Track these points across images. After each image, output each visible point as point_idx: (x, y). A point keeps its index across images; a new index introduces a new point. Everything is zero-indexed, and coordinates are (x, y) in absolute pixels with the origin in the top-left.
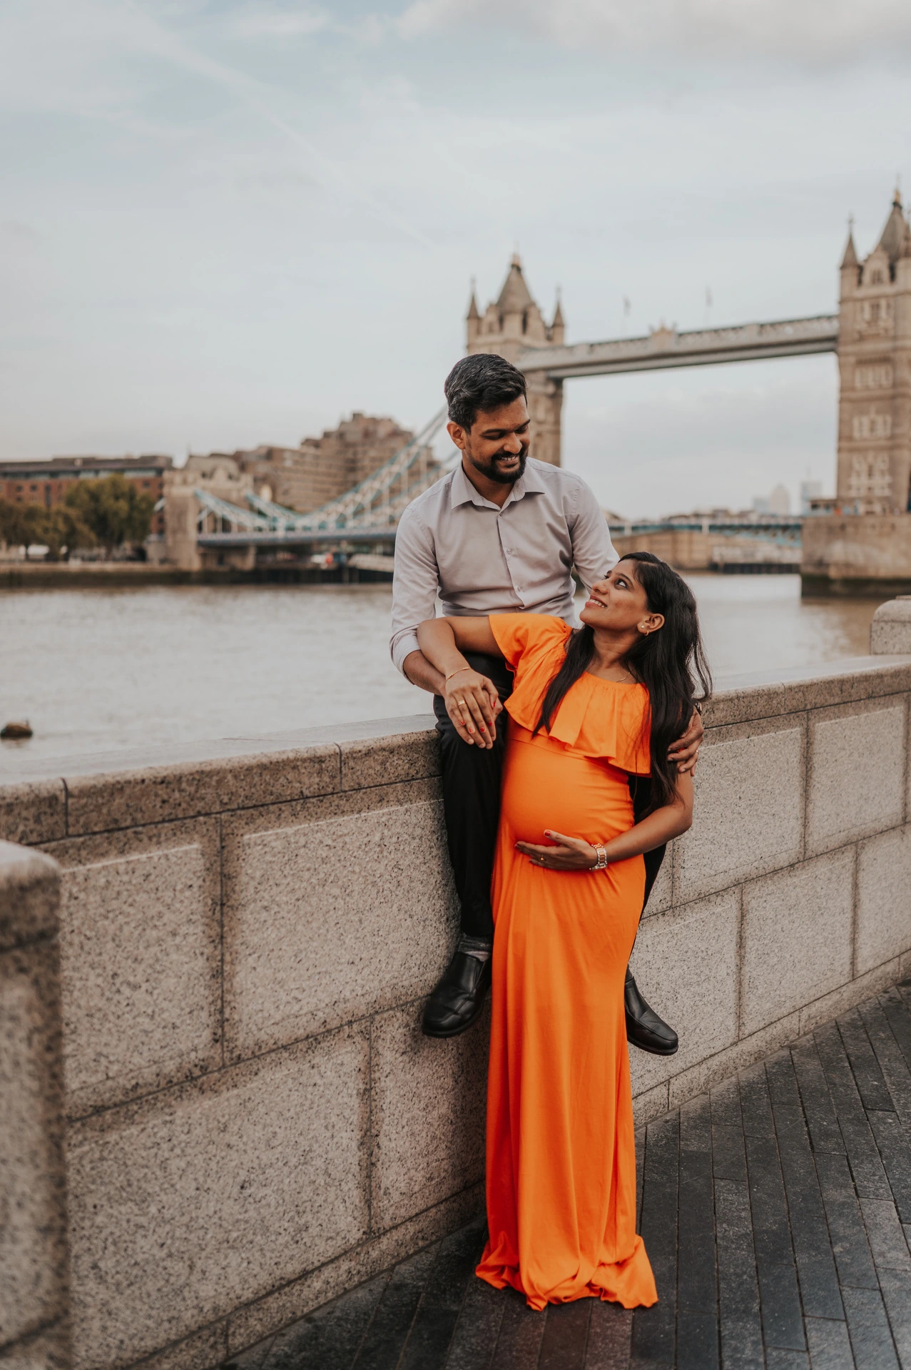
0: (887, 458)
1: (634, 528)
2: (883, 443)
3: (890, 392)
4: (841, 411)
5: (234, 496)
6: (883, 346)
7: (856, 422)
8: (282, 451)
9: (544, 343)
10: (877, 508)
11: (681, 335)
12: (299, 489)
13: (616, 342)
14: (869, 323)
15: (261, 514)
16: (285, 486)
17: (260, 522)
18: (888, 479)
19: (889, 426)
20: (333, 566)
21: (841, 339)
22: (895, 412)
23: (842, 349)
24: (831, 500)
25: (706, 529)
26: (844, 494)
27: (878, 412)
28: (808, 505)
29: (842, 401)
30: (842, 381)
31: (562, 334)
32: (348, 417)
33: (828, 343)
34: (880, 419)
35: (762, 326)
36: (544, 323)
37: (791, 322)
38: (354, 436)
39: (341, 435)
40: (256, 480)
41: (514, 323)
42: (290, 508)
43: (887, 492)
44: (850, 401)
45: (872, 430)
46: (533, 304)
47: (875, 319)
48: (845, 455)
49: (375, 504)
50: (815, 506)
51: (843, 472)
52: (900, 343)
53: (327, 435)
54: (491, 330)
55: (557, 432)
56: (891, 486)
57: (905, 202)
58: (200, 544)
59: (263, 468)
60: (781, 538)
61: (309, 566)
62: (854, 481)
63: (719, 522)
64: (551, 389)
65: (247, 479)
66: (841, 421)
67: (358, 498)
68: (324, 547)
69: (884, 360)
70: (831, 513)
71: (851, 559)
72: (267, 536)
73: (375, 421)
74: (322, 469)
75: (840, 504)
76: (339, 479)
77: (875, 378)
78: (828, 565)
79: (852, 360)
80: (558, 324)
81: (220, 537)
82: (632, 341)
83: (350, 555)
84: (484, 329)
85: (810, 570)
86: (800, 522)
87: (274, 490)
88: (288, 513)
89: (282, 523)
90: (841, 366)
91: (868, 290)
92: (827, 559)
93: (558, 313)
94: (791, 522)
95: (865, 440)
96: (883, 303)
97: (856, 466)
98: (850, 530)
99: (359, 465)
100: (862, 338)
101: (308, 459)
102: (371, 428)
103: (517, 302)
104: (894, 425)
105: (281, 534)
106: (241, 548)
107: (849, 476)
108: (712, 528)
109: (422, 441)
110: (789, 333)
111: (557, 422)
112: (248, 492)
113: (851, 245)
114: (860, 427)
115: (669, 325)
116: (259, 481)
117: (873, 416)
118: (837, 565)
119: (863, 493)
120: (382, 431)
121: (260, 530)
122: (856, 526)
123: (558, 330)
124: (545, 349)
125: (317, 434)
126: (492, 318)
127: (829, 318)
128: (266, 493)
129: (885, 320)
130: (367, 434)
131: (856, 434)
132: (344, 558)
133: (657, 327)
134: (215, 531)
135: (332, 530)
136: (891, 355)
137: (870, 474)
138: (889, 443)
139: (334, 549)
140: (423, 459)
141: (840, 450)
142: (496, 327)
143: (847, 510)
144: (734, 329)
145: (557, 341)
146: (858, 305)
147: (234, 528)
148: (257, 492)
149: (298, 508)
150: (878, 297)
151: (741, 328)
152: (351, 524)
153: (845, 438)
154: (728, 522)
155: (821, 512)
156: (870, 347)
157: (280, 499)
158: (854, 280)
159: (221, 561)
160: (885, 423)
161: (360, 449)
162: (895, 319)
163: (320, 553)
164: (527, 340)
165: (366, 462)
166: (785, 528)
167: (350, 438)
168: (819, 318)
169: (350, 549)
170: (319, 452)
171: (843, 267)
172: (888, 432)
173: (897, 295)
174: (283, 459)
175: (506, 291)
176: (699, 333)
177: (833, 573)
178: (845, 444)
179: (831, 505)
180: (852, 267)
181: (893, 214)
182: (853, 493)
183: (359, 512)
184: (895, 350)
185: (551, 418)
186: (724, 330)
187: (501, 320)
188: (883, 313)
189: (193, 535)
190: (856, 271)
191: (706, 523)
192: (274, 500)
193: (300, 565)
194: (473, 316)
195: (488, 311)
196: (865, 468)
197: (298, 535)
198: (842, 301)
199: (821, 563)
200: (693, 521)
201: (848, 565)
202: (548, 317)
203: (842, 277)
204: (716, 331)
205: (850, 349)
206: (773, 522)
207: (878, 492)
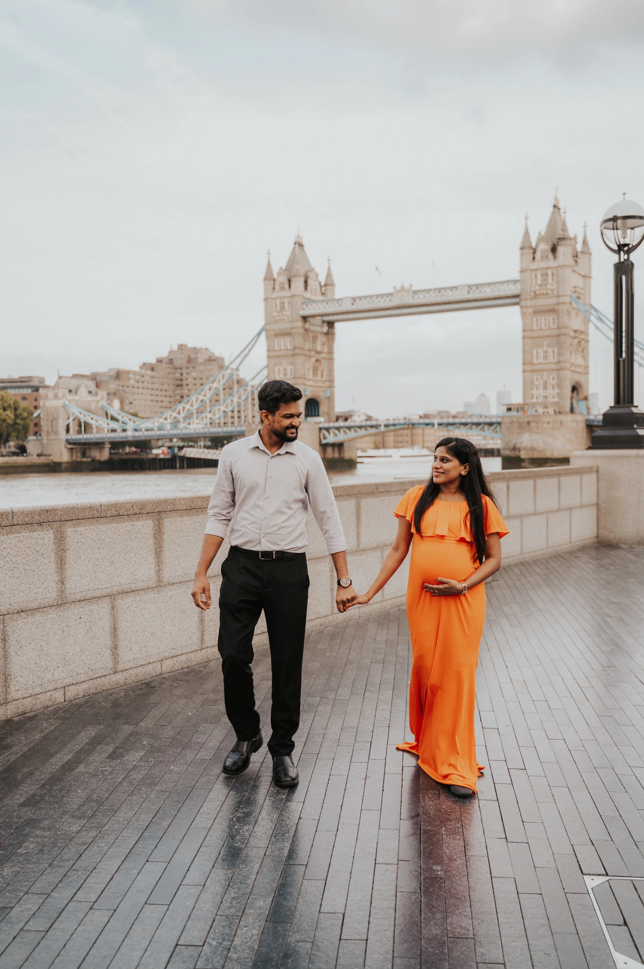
0: (555, 376)
1: (386, 426)
2: (553, 366)
3: (556, 332)
4: (524, 345)
5: (93, 407)
6: (551, 301)
7: (535, 352)
8: (128, 372)
9: (321, 298)
10: (551, 411)
11: (415, 292)
12: (141, 400)
13: (371, 297)
14: (540, 285)
15: (113, 419)
16: (131, 398)
17: (114, 425)
18: (557, 391)
19: (556, 355)
20: (168, 457)
21: (523, 297)
22: (560, 345)
23: (523, 303)
24: (520, 404)
25: (436, 426)
26: (528, 401)
27: (548, 346)
28: (505, 408)
29: (524, 338)
30: (524, 325)
31: (333, 290)
32: (175, 348)
33: (514, 299)
34: (550, 350)
35: (470, 287)
36: (320, 282)
37: (489, 284)
38: (180, 362)
39: (171, 361)
40: (108, 394)
41: (298, 284)
42: (135, 415)
43: (556, 400)
44: (530, 338)
45: (546, 357)
46: (312, 270)
47: (544, 284)
48: (528, 374)
49: (200, 412)
50: (509, 409)
51: (527, 386)
52: (561, 300)
53: (160, 361)
54: (282, 288)
55: (331, 359)
56: (559, 395)
57: (561, 205)
58: (68, 442)
59: (113, 386)
60: (488, 432)
61: (150, 456)
62: (534, 392)
63: (445, 421)
64: (325, 329)
65: (103, 393)
66: (524, 352)
67: (188, 407)
68: (160, 443)
69: (552, 311)
70: (521, 413)
71: (535, 445)
72: (119, 436)
73: (196, 350)
74: (157, 386)
75: (526, 408)
76: (170, 393)
77: (546, 323)
78: (519, 450)
79: (531, 310)
80: (329, 284)
81: (84, 437)
82: (382, 296)
83: (181, 448)
84: (277, 287)
85: (507, 453)
86: (499, 420)
87: (122, 402)
88: (133, 418)
89: (130, 426)
90: (523, 315)
91: (539, 264)
92: (518, 446)
93: (329, 275)
94: (494, 420)
95: (540, 363)
96: (550, 272)
97: (535, 382)
98: (533, 425)
99: (185, 382)
100: (536, 296)
101: (147, 378)
102: (193, 356)
103: (301, 269)
104: (560, 354)
105: (130, 434)
106: (99, 445)
107: (532, 389)
108: (440, 425)
109: (234, 366)
110: (488, 292)
111: (331, 352)
112: (104, 403)
113: (527, 234)
114: (538, 356)
115: (407, 286)
116: (111, 395)
117: (545, 348)
118: (525, 449)
119: (541, 400)
120: (201, 358)
121: (114, 431)
122: (537, 423)
123: (329, 288)
124: (322, 302)
125: (153, 361)
126: (283, 279)
127: (515, 282)
128: (116, 403)
129: (551, 285)
130: (189, 360)
131: (535, 361)
132: (176, 450)
133: (398, 287)
134: (79, 432)
135: (168, 430)
136: (556, 307)
137: (545, 388)
138: (556, 367)
139: (168, 444)
140: (235, 378)
141: (524, 371)
142: (287, 286)
143: (531, 412)
144: (452, 288)
145: (329, 297)
146: (534, 273)
147: (95, 430)
148: (110, 404)
149: (140, 414)
150: (547, 268)
151: (456, 288)
152: (181, 425)
153: (527, 362)
154: (451, 420)
155: (513, 413)
156: (541, 302)
157: (126, 408)
158: (531, 257)
159: (84, 455)
160: (554, 352)
161: (184, 371)
162: (558, 283)
163: (159, 447)
164: (308, 295)
165: (190, 380)
166: (491, 424)
167: (177, 363)
168: (508, 282)
169: (181, 444)
170: (154, 373)
171: (522, 248)
172: (556, 360)
173: (558, 267)
174: (129, 379)
175: (292, 260)
176: (428, 291)
177: (523, 455)
178: (528, 367)
179: (521, 408)
180: (528, 249)
181: (553, 213)
182: (535, 400)
183: (189, 416)
184: (558, 304)
185: (326, 350)
186: (445, 289)
187: (289, 281)
188: (550, 280)
189: (63, 435)
190: (531, 251)
191: (436, 421)
192: (122, 409)
193: (143, 456)
194: (269, 278)
195: (279, 274)
196: (542, 383)
197: (142, 435)
198: (521, 272)
199: (514, 449)
200: (427, 421)
201: (532, 449)
202: (322, 279)
203: (522, 254)
204: (440, 290)
205: (529, 303)
206: (482, 420)
207: (551, 400)
